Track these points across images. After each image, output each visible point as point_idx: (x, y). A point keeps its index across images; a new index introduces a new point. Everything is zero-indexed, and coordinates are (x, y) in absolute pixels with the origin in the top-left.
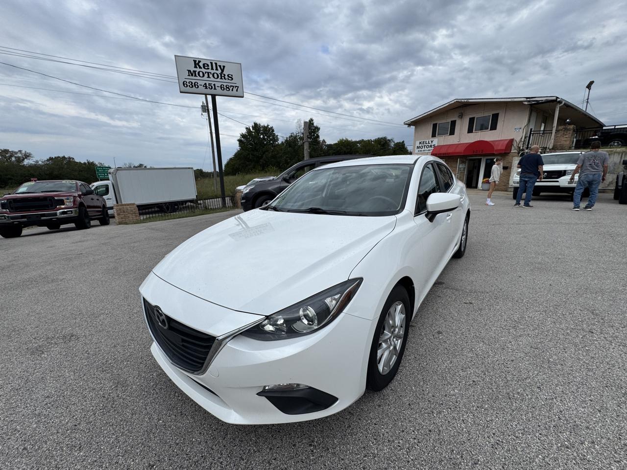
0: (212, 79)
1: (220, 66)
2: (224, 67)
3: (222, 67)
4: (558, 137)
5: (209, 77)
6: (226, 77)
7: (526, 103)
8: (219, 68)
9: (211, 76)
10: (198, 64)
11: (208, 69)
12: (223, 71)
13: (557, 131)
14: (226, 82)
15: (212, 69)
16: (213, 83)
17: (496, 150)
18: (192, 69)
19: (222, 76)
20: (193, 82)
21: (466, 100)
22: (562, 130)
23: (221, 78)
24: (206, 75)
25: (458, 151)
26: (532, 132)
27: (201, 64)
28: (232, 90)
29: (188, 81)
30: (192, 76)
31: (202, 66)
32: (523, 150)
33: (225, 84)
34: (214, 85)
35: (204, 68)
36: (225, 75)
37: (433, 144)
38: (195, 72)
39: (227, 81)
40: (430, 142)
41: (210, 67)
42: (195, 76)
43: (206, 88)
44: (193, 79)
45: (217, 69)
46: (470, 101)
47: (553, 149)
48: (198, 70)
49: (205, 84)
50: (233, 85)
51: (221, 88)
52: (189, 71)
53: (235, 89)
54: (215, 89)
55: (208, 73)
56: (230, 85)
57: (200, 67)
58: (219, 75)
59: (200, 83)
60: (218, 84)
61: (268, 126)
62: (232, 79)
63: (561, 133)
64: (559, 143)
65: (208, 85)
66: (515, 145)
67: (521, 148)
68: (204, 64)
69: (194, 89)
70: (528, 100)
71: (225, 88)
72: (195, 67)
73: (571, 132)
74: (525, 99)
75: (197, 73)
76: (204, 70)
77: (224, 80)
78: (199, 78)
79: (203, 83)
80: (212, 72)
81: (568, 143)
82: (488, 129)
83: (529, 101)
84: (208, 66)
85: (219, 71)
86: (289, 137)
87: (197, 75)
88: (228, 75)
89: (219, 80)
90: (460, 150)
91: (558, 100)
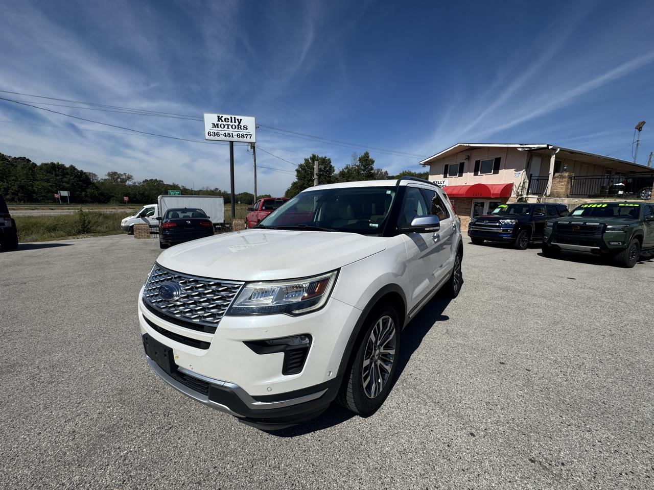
0: (231, 129)
1: (238, 120)
2: (241, 120)
3: (239, 120)
4: (554, 183)
5: (228, 128)
6: (242, 128)
7: (520, 149)
8: (237, 121)
9: (230, 127)
10: (221, 119)
11: (228, 122)
12: (239, 123)
13: (554, 178)
14: (241, 132)
15: (231, 122)
16: (231, 132)
17: (493, 194)
18: (216, 122)
19: (239, 127)
20: (216, 132)
21: (467, 145)
22: (558, 177)
23: (238, 129)
24: (226, 127)
25: (461, 192)
26: (532, 178)
27: (223, 119)
28: (246, 137)
29: (212, 131)
30: (215, 127)
31: (224, 120)
32: (521, 195)
33: (241, 133)
34: (232, 134)
35: (225, 121)
36: (241, 126)
37: (444, 185)
38: (218, 124)
39: (243, 130)
40: (442, 182)
41: (230, 121)
42: (218, 127)
43: (226, 136)
44: (216, 130)
45: (235, 122)
46: (471, 145)
47: (549, 196)
48: (220, 123)
49: (225, 133)
50: (247, 133)
51: (238, 136)
52: (213, 124)
53: (249, 137)
54: (232, 137)
55: (228, 125)
56: (244, 133)
57: (222, 121)
58: (237, 126)
59: (221, 132)
60: (235, 133)
61: (326, 157)
62: (247, 129)
63: (557, 180)
64: (555, 191)
65: (227, 134)
66: (514, 190)
67: (520, 193)
68: (225, 119)
69: (216, 138)
70: (522, 146)
71: (241, 136)
72: (219, 121)
73: (566, 179)
74: (519, 146)
75: (219, 125)
76: (225, 123)
77: (240, 130)
78: (220, 129)
79: (223, 133)
80: (231, 124)
81: (564, 190)
82: (491, 172)
83: (523, 148)
84: (228, 119)
85: (237, 123)
86: (345, 168)
87: (219, 127)
88: (244, 126)
89: (236, 130)
90: (463, 191)
91: (550, 147)
